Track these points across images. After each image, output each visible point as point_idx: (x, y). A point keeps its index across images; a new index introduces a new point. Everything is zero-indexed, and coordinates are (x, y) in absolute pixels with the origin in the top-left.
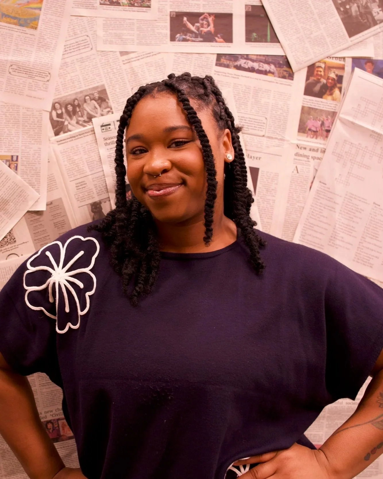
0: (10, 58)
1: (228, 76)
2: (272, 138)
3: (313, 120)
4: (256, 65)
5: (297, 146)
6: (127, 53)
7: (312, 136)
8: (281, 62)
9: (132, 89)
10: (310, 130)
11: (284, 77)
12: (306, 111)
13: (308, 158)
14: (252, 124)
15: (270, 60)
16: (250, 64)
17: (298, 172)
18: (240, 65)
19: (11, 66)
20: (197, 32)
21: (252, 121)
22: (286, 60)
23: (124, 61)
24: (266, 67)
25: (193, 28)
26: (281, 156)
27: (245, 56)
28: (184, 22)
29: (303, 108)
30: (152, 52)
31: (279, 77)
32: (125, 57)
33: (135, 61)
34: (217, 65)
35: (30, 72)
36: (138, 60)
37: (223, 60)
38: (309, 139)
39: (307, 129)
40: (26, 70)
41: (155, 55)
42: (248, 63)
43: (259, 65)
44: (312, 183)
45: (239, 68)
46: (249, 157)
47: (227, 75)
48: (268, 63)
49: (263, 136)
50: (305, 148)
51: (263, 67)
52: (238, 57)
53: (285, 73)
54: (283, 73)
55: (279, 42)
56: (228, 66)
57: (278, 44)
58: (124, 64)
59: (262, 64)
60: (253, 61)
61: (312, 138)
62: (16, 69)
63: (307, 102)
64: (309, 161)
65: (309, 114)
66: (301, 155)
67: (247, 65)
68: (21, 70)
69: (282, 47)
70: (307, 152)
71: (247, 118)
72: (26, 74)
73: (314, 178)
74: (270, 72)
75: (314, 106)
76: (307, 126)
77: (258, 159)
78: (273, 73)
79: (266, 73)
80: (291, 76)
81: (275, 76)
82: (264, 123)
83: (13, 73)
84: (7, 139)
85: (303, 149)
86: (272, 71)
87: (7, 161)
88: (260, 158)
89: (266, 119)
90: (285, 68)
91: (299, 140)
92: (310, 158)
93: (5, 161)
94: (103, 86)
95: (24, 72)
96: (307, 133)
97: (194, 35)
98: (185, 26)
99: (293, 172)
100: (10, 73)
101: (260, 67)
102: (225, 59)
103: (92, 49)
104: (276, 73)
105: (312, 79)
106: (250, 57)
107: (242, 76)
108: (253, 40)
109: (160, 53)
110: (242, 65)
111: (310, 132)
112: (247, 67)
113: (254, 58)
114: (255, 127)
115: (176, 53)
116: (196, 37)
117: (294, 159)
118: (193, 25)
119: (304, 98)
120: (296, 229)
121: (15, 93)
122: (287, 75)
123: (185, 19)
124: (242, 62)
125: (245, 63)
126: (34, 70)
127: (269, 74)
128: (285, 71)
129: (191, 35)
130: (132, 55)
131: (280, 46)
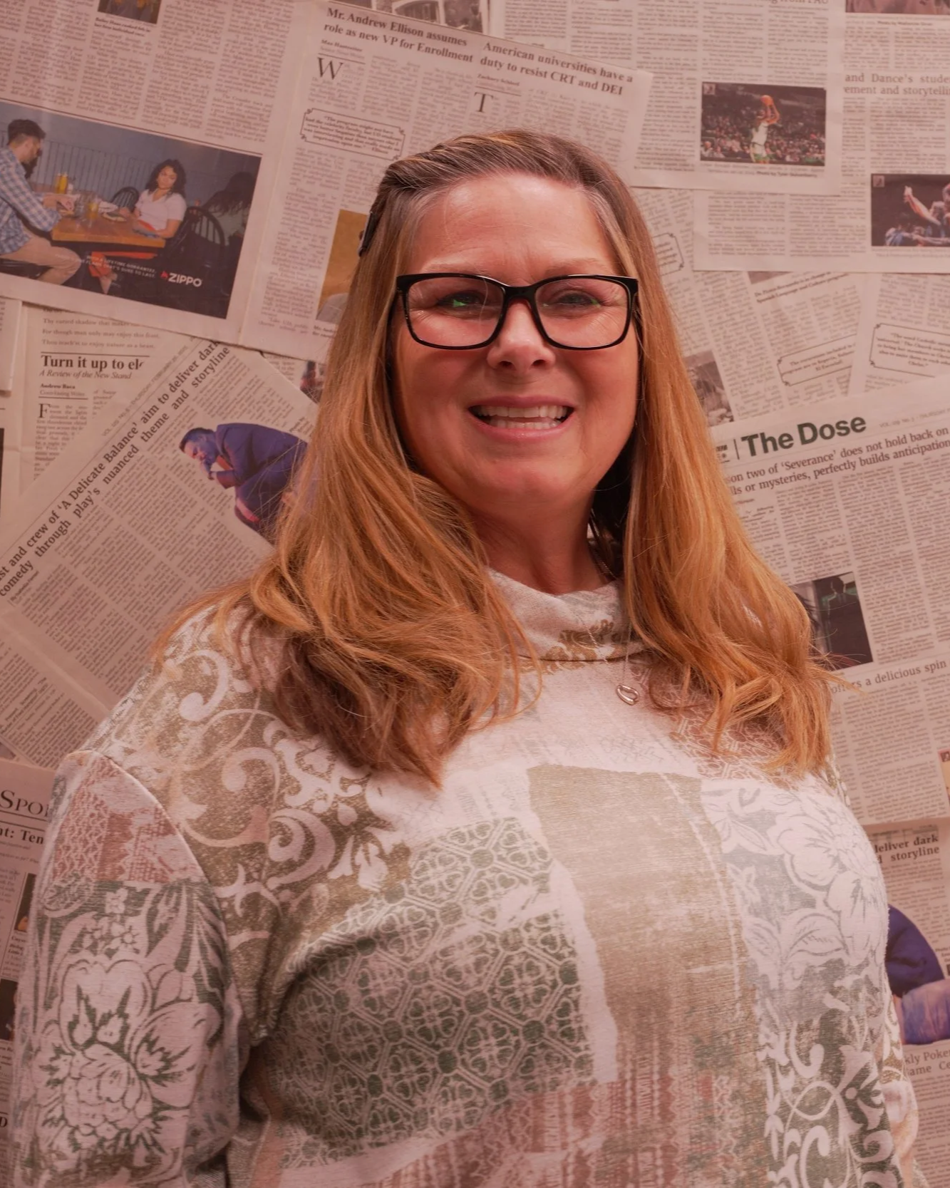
6: (767, 275)
9: (780, 361)
20: (938, 223)
23: (758, 294)
25: (927, 214)
28: (907, 200)
30: (829, 273)
32: (762, 286)
33: (786, 294)
36: (795, 291)
41: (836, 278)
58: (759, 301)
94: (709, 354)
97: (930, 231)
98: (908, 208)
103: (681, 266)
109: (846, 274)
115: (886, 274)
116: (936, 234)
118: (929, 207)
123: (908, 191)
129: (923, 230)
130: (778, 281)
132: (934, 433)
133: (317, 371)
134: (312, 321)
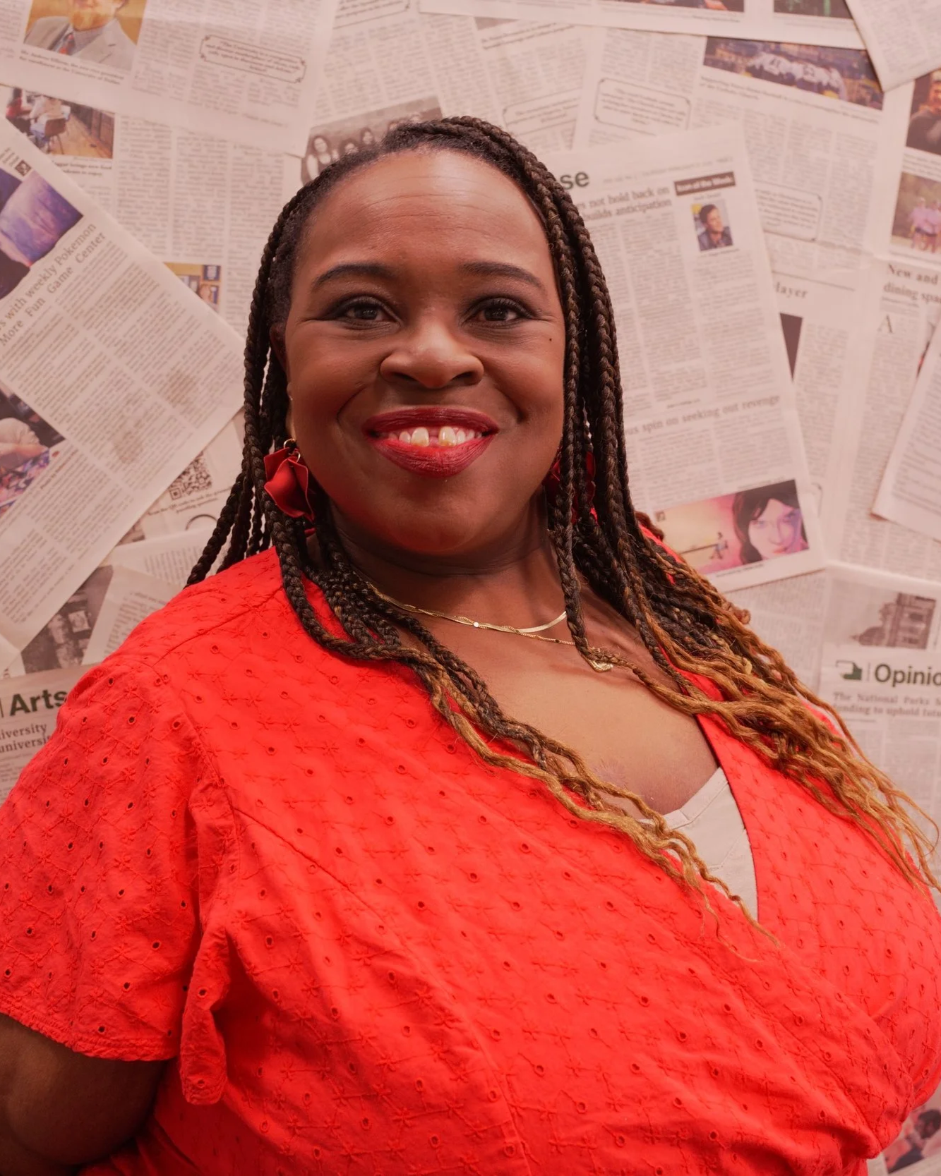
0: (203, 19)
1: (732, 92)
2: (832, 246)
3: (927, 207)
4: (797, 69)
5: (891, 267)
6: (493, 22)
7: (923, 245)
8: (855, 65)
9: (505, 111)
10: (918, 230)
11: (861, 102)
12: (910, 186)
13: (914, 298)
14: (789, 210)
15: (830, 59)
16: (784, 66)
17: (891, 331)
18: (762, 67)
19: (207, 38)
21: (786, 203)
22: (866, 61)
23: (484, 41)
24: (820, 75)
26: (852, 290)
27: (773, 46)
29: (904, 177)
30: (555, 24)
31: (851, 100)
32: (489, 32)
33: (512, 42)
34: (706, 63)
35: (254, 58)
36: (521, 40)
37: (722, 53)
38: (916, 252)
39: (913, 229)
40: (244, 52)
41: (562, 30)
42: (779, 62)
43: (804, 68)
44: (923, 356)
45: (758, 73)
46: (780, 289)
47: (730, 88)
48: (826, 66)
49: (813, 240)
50: (908, 274)
51: (813, 75)
52: (755, 48)
53: (863, 92)
54: (858, 92)
55: (850, 16)
56: (731, 68)
57: (848, 21)
58: (486, 48)
59: (811, 66)
60: (791, 58)
61: (925, 249)
62: (219, 48)
63: (914, 163)
64: (915, 305)
65: (917, 193)
66: (898, 291)
67: (777, 66)
68: (231, 52)
69: (857, 29)
70: (912, 284)
71: (775, 195)
72: (242, 60)
73: (928, 346)
74: (829, 87)
75: (929, 173)
76: (912, 223)
77: (800, 294)
78: (836, 91)
79: (820, 88)
80: (875, 98)
81: (840, 98)
82: (815, 210)
83: (211, 57)
84: (194, 223)
85: (902, 275)
86: (834, 84)
87: (192, 278)
88: (804, 293)
89: (820, 198)
90: (864, 80)
91: (895, 254)
92: (919, 297)
93: (186, 278)
94: (434, 99)
95: (240, 57)
96: (912, 238)
99: (880, 330)
100: (203, 56)
101: (806, 73)
102: (726, 50)
103: (407, 7)
104: (844, 92)
105: (925, 109)
106: (784, 47)
107: (765, 93)
108: (791, 9)
109: (571, 26)
110: (767, 68)
111: (918, 236)
112: (776, 72)
113: (793, 50)
114: (794, 217)
115: (611, 28)
117: (885, 299)
119: (906, 155)
120: (885, 467)
121: (217, 109)
122: (868, 98)
124: (764, 60)
125: (772, 63)
126: (265, 52)
127: (829, 93)
128: (864, 87)
130: (505, 28)
131: (853, 27)
132: (655, 193)
133: (24, 99)
134: (19, 45)
